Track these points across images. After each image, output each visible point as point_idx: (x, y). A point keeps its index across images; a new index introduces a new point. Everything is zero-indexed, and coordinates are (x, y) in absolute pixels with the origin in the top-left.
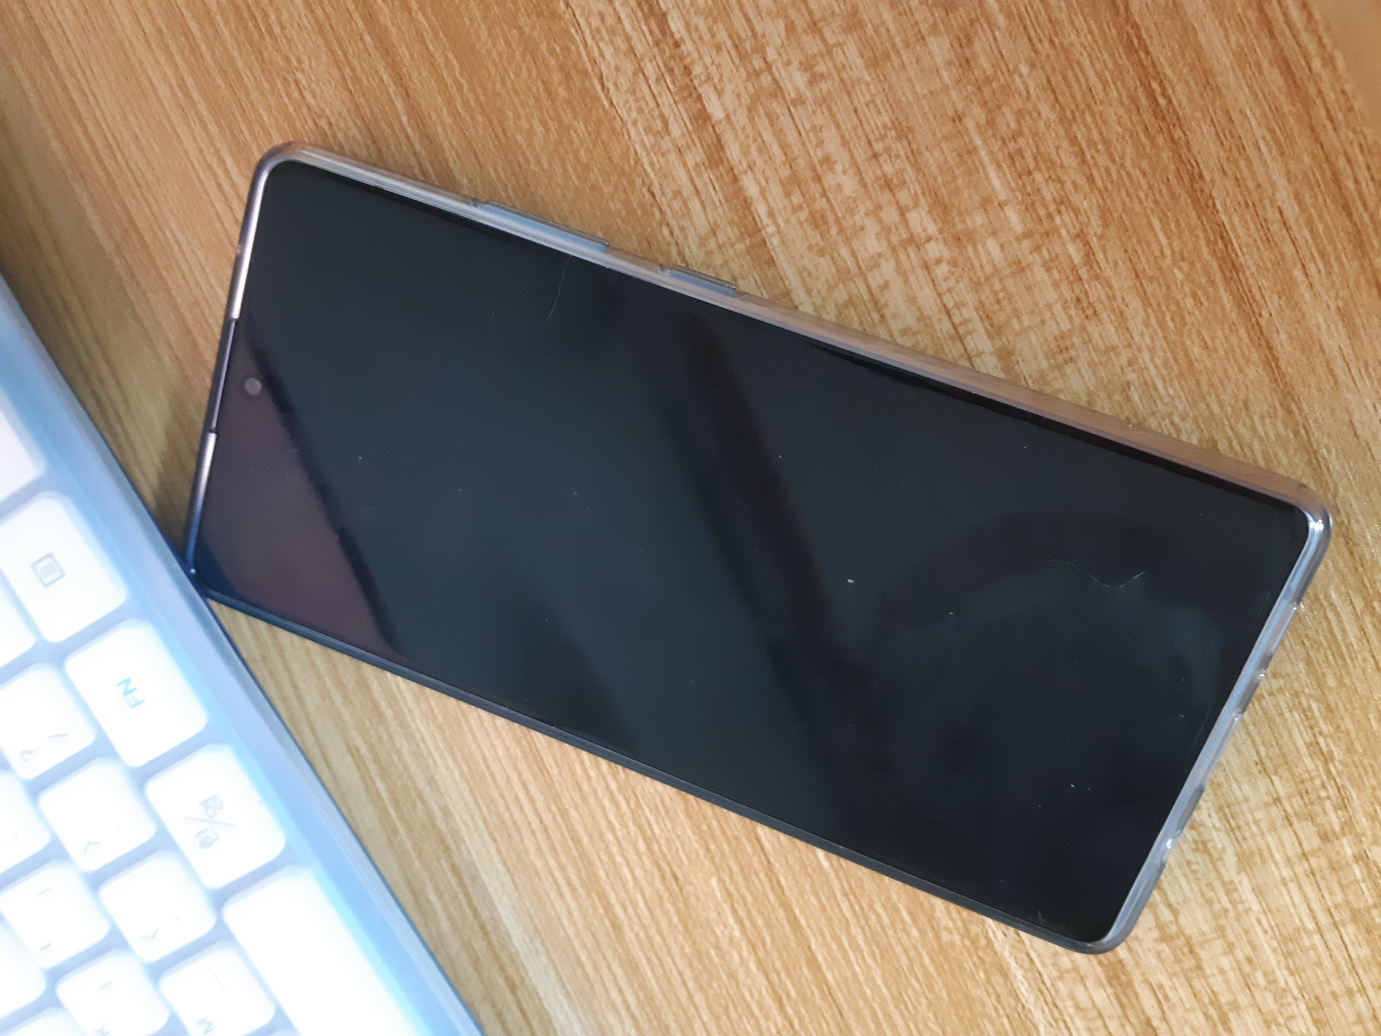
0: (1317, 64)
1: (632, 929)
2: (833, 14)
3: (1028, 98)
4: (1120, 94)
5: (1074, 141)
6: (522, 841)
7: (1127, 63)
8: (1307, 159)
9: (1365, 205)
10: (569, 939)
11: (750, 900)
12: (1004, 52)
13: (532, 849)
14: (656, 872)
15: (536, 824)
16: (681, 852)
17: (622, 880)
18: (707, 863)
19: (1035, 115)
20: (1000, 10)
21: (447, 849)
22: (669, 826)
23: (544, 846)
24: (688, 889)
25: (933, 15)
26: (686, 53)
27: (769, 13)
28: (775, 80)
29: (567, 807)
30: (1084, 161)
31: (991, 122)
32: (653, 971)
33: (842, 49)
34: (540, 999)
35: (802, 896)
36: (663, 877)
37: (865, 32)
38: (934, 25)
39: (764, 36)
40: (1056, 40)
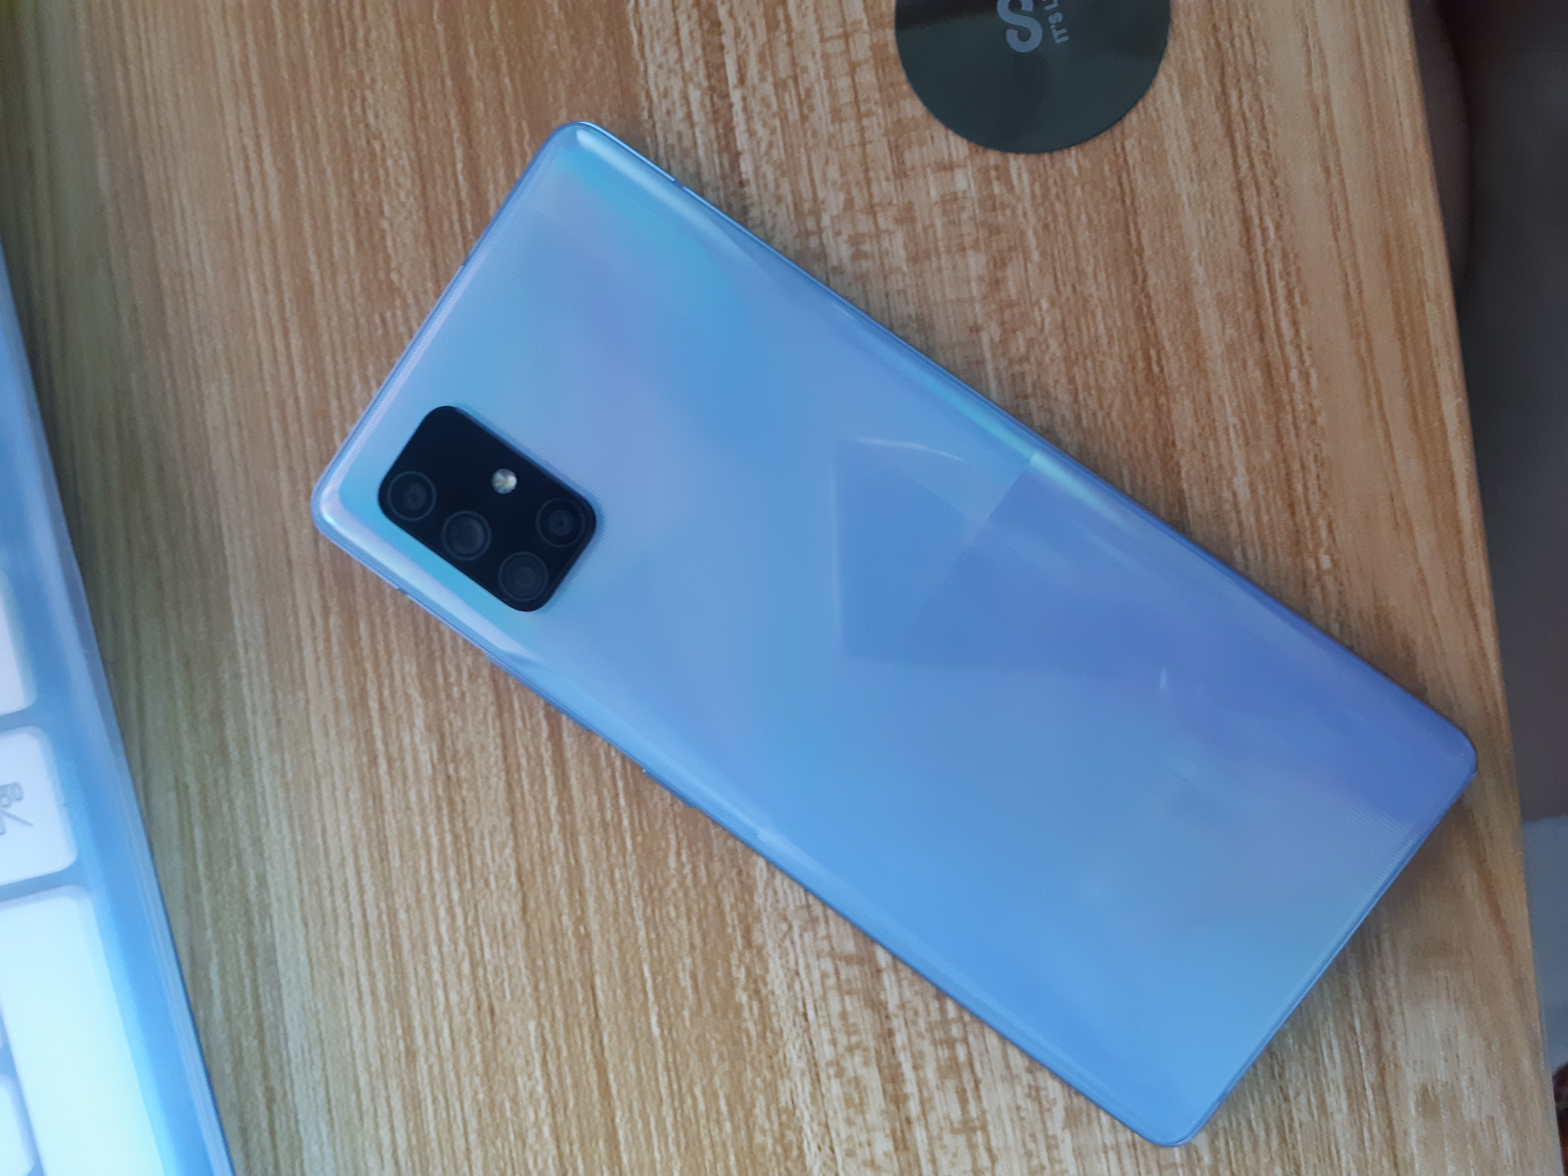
0: (1294, 375)
1: (427, 1059)
2: (890, 203)
3: (1042, 330)
4: (1121, 351)
5: (1072, 380)
6: (336, 933)
7: (1133, 326)
8: (1268, 456)
9: (1308, 508)
10: (353, 1057)
11: (565, 1053)
12: (1031, 283)
13: (344, 943)
14: (472, 1000)
15: (357, 918)
16: (506, 984)
17: (432, 1000)
18: (531, 1002)
19: (1044, 347)
20: (1037, 247)
21: (250, 922)
22: (502, 953)
23: (359, 944)
24: (503, 1027)
25: (978, 232)
26: (748, 195)
27: (834, 184)
28: (821, 243)
29: (397, 906)
30: (1076, 400)
31: (1004, 341)
32: (435, 1111)
33: (890, 236)
34: (297, 1122)
35: (622, 1061)
36: (479, 1008)
37: (914, 229)
38: (977, 241)
39: (823, 202)
40: (1078, 288)
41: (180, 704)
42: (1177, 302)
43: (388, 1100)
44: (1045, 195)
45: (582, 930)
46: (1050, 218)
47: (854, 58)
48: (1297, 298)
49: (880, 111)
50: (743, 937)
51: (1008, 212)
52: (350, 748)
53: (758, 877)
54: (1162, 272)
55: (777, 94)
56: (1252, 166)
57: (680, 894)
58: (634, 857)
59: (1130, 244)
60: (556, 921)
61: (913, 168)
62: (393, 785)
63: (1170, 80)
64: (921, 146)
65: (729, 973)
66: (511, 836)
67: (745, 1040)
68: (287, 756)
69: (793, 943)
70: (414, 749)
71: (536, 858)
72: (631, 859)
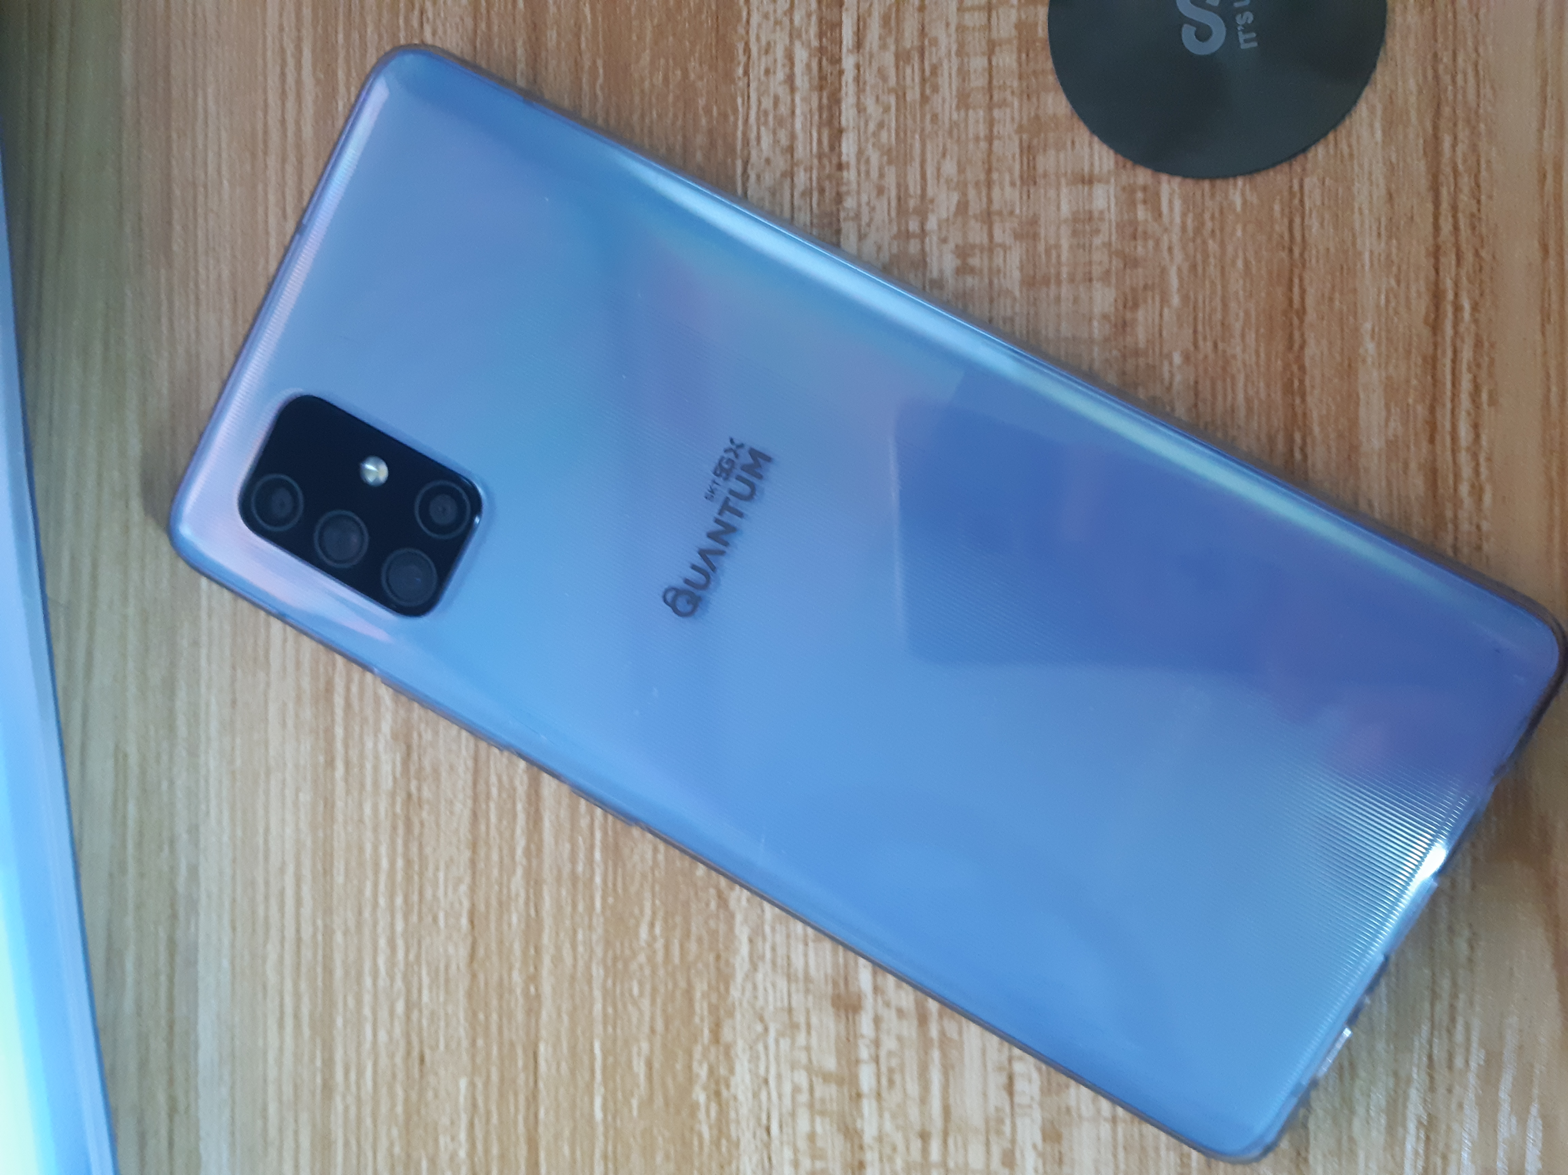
0: (1464, 489)
1: (344, 1097)
2: (1012, 213)
3: (1169, 388)
4: (1260, 427)
6: (265, 944)
7: (1279, 402)
10: (265, 1081)
11: (495, 1119)
12: (1165, 332)
13: (272, 958)
14: (402, 1044)
15: (290, 933)
16: (441, 1033)
17: (359, 1037)
18: (465, 1058)
20: (1179, 290)
21: (174, 916)
22: (442, 999)
23: (289, 960)
24: (430, 1078)
25: (1110, 262)
26: (845, 180)
27: (948, 181)
28: (923, 250)
29: (335, 927)
32: (345, 1155)
33: (1005, 252)
34: (198, 1138)
35: (556, 1140)
36: (408, 1053)
37: (1035, 247)
38: (1108, 272)
39: (932, 201)
40: (1220, 346)
41: (131, 665)
42: (1336, 381)
43: (296, 1133)
44: (1199, 228)
45: (532, 989)
46: (1199, 257)
47: (994, 35)
48: (1484, 396)
49: (1016, 104)
50: (711, 1031)
51: (1151, 244)
52: (306, 745)
53: (737, 966)
54: (1324, 342)
55: (897, 68)
56: (1456, 228)
57: (647, 971)
58: (602, 920)
59: (1291, 301)
60: (505, 976)
61: (1045, 175)
62: (348, 792)
63: (1372, 110)
64: (1058, 151)
65: (689, 1067)
66: (469, 872)
67: (696, 1143)
68: (238, 741)
69: (766, 1048)
70: (377, 757)
71: (494, 902)
72: (598, 922)
